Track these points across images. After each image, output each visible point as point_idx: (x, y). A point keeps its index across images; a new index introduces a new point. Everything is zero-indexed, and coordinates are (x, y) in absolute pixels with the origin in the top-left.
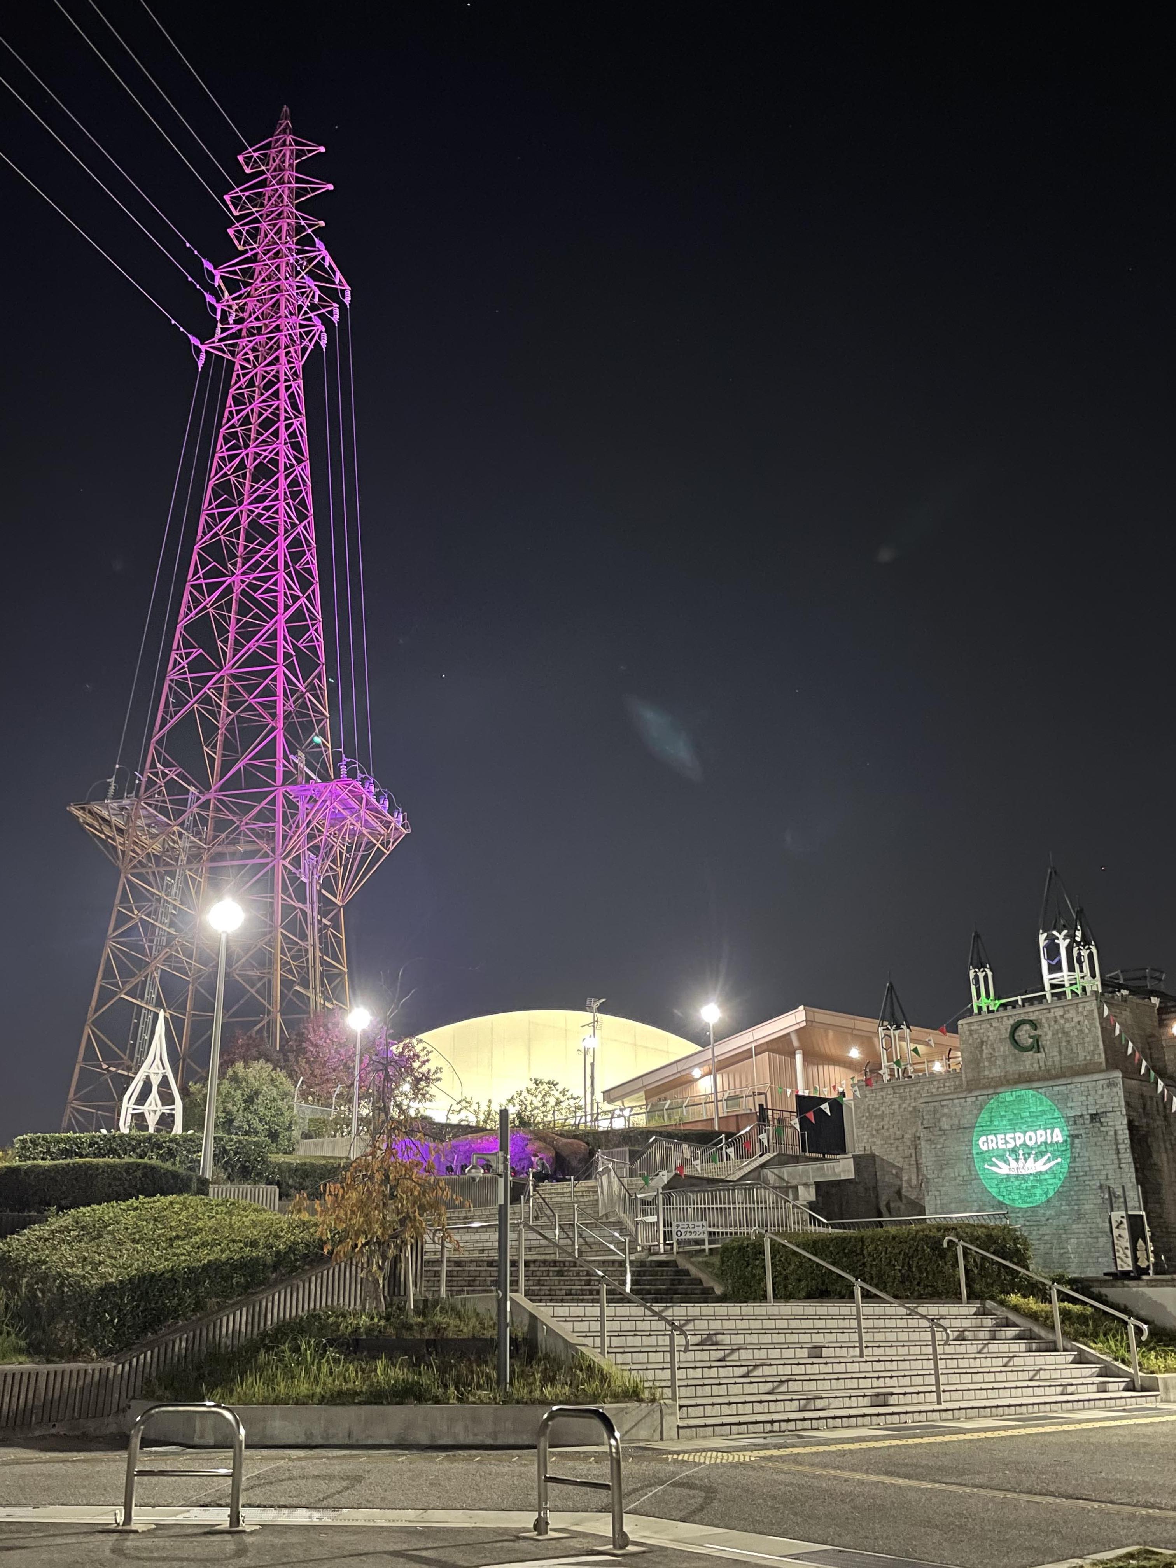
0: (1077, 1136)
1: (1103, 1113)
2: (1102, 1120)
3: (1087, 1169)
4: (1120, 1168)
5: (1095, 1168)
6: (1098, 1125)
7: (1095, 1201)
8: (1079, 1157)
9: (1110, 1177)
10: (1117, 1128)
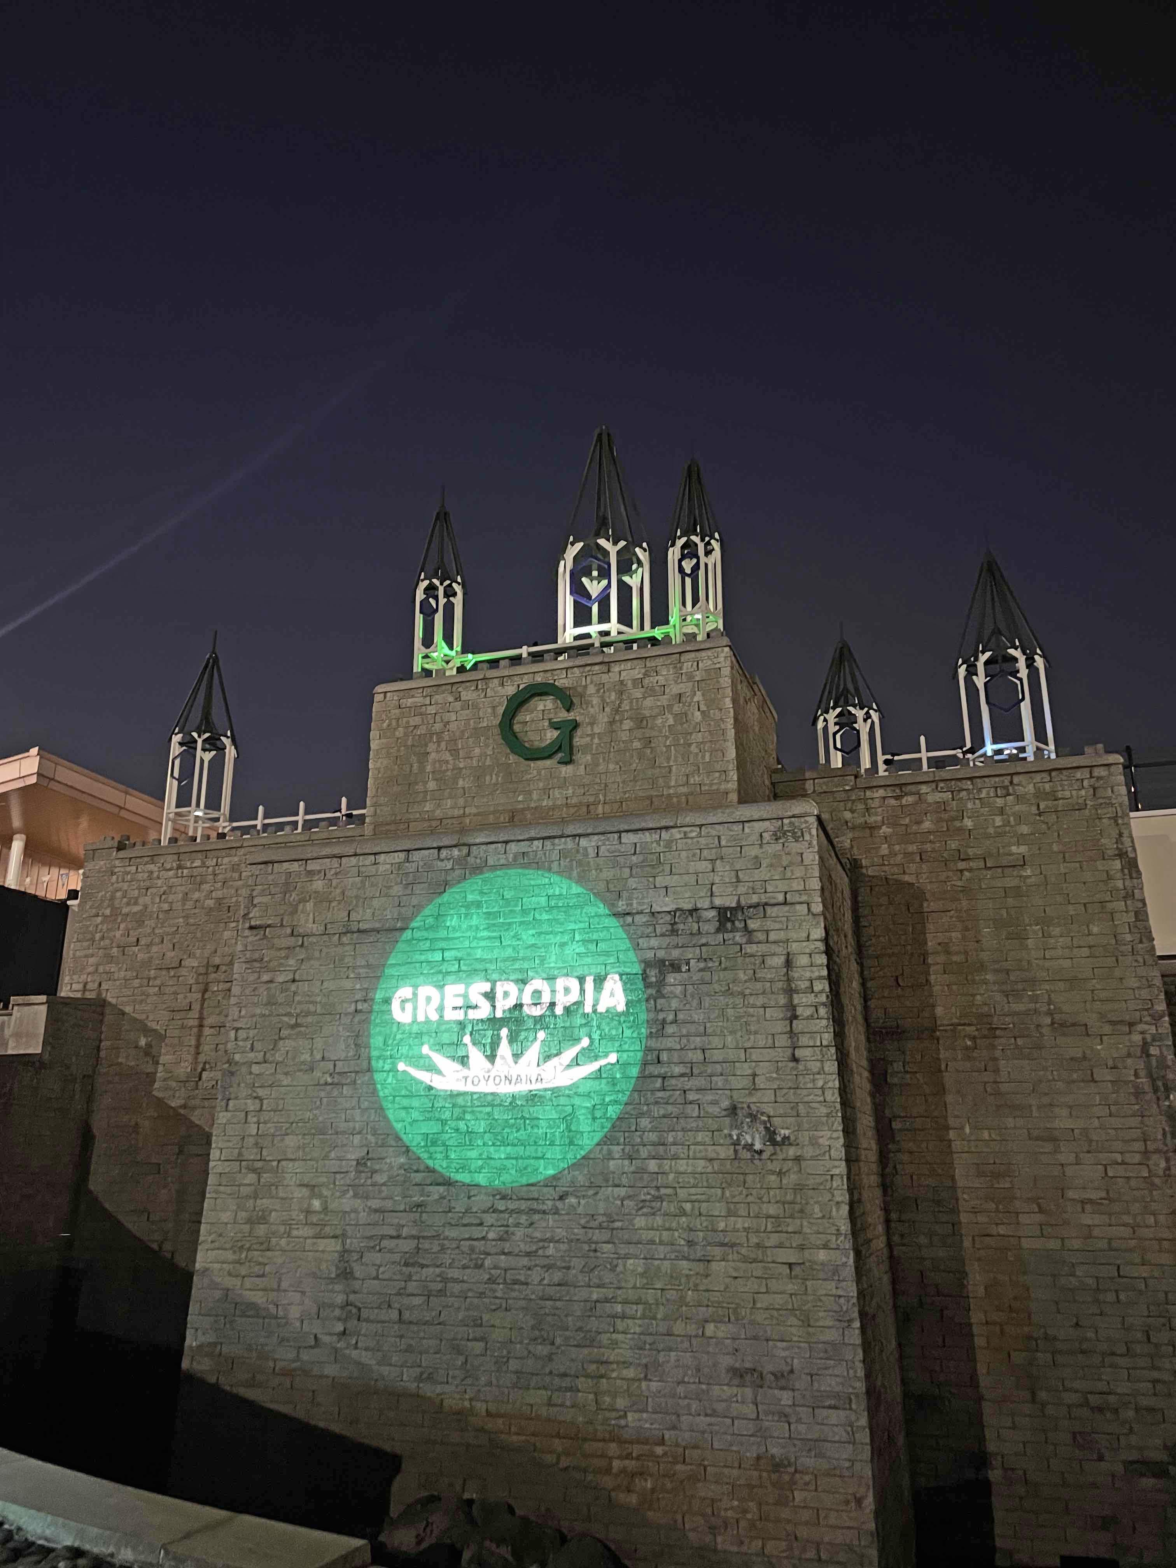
0: (675, 967)
1: (756, 906)
2: (752, 925)
3: (698, 1056)
4: (795, 1059)
5: (717, 1055)
6: (738, 937)
7: (711, 1151)
8: (675, 1021)
9: (760, 1082)
10: (794, 947)
